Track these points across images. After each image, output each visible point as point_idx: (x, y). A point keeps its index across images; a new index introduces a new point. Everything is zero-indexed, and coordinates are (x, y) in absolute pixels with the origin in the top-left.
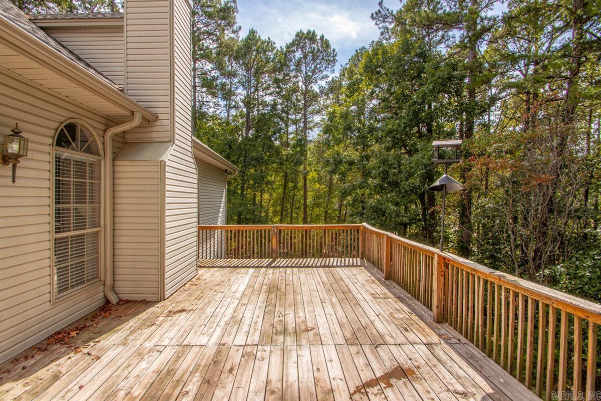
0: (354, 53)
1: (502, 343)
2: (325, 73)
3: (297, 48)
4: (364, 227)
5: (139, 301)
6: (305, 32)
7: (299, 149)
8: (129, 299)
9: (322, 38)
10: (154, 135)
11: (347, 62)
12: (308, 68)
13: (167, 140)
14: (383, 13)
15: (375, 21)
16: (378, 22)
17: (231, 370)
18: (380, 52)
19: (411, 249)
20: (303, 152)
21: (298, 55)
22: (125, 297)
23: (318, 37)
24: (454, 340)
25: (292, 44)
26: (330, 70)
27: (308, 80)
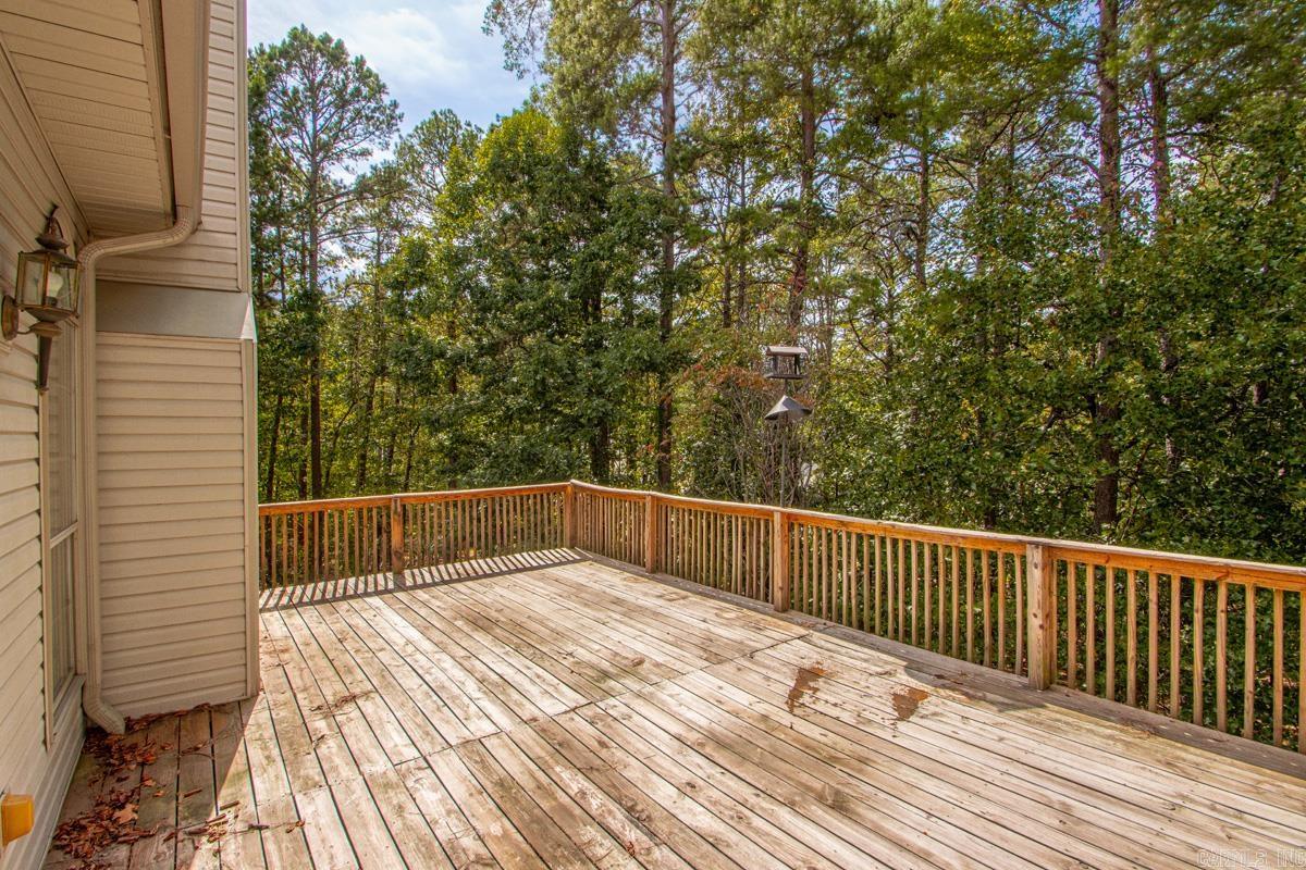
0: (428, 117)
1: (890, 609)
2: (365, 145)
3: (289, 66)
4: (575, 486)
5: (188, 712)
6: (317, 36)
7: (302, 316)
9: (360, 62)
10: (188, 268)
11: (411, 132)
12: (321, 121)
13: (231, 285)
18: (521, 141)
19: (709, 514)
20: (315, 323)
21: (293, 81)
22: (138, 710)
23: (352, 59)
25: (284, 53)
26: (377, 140)
27: (321, 150)
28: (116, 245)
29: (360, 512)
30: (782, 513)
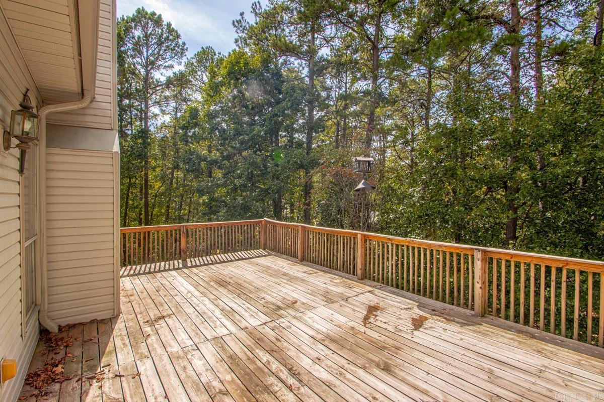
0: (200, 49)
1: (411, 279)
2: (170, 63)
3: (136, 26)
4: (266, 221)
6: (149, 12)
7: (140, 141)
8: (72, 323)
9: (169, 25)
10: (89, 119)
11: (192, 56)
12: (150, 52)
13: (108, 127)
14: (243, 25)
15: (235, 29)
16: (239, 31)
17: (278, 340)
18: (242, 61)
19: (328, 234)
20: (146, 144)
21: (138, 33)
23: (165, 23)
24: (379, 287)
25: (133, 20)
26: (176, 61)
27: (150, 65)
28: (55, 107)
29: (167, 232)
30: (361, 234)
